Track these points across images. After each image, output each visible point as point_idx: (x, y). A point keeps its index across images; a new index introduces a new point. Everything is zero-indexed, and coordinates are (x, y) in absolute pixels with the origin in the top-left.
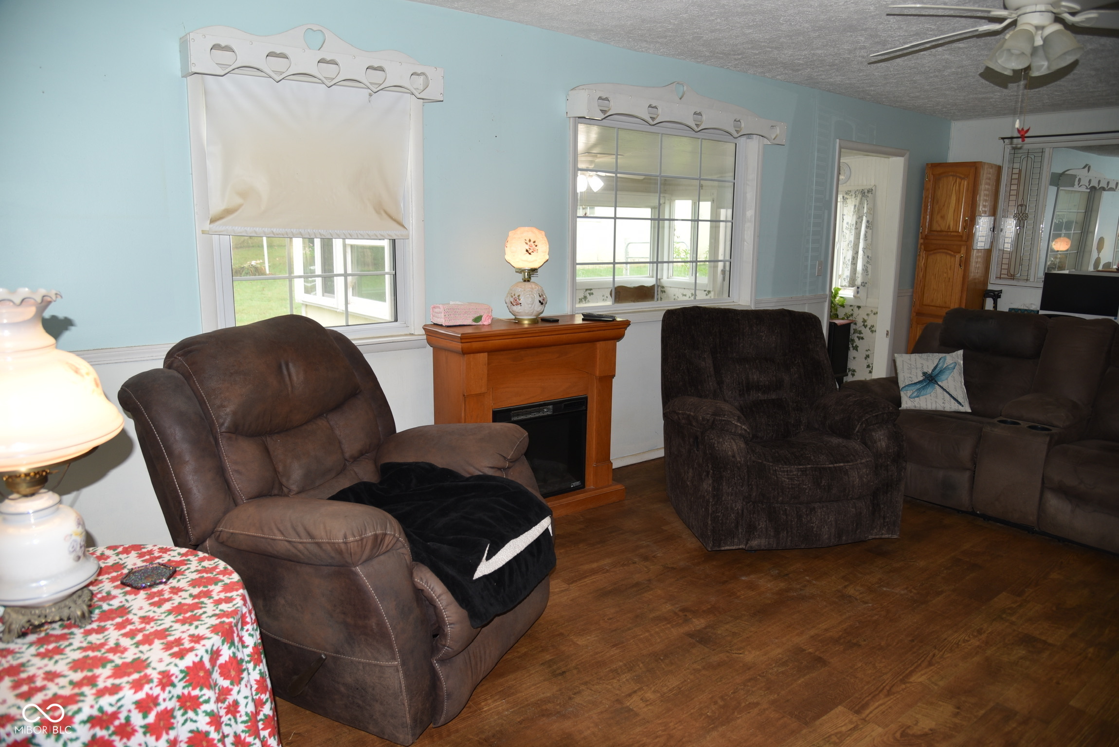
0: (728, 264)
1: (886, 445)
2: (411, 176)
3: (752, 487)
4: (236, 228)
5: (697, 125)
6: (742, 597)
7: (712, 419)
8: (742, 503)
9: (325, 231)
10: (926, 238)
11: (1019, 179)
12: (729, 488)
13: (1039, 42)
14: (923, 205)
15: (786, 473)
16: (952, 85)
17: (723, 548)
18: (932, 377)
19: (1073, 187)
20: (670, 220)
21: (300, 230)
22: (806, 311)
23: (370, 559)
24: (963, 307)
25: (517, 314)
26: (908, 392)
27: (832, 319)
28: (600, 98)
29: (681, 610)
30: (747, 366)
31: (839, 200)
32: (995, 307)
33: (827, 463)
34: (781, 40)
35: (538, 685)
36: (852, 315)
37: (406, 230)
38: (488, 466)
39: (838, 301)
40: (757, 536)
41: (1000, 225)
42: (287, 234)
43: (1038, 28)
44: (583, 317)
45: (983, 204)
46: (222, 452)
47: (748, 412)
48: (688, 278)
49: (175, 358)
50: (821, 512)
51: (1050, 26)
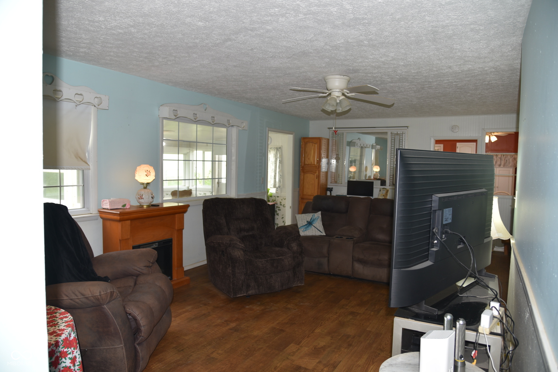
1: (296, 249)
2: (91, 141)
3: (247, 269)
5: (213, 122)
6: (248, 313)
7: (229, 243)
8: (244, 276)
10: (303, 167)
11: (336, 144)
12: (238, 270)
13: (338, 101)
14: (301, 154)
15: (260, 262)
17: (237, 296)
18: (310, 223)
19: (355, 146)
20: (201, 161)
23: (109, 302)
24: (319, 194)
25: (141, 203)
26: (302, 229)
28: (174, 110)
29: (225, 321)
30: (239, 221)
32: (331, 194)
33: (275, 257)
34: (247, 91)
35: (173, 356)
36: (275, 200)
37: (88, 165)
38: (143, 266)
39: (269, 194)
40: (251, 289)
41: (330, 161)
43: (338, 97)
45: (323, 154)
47: (243, 239)
50: (275, 277)
51: (341, 96)
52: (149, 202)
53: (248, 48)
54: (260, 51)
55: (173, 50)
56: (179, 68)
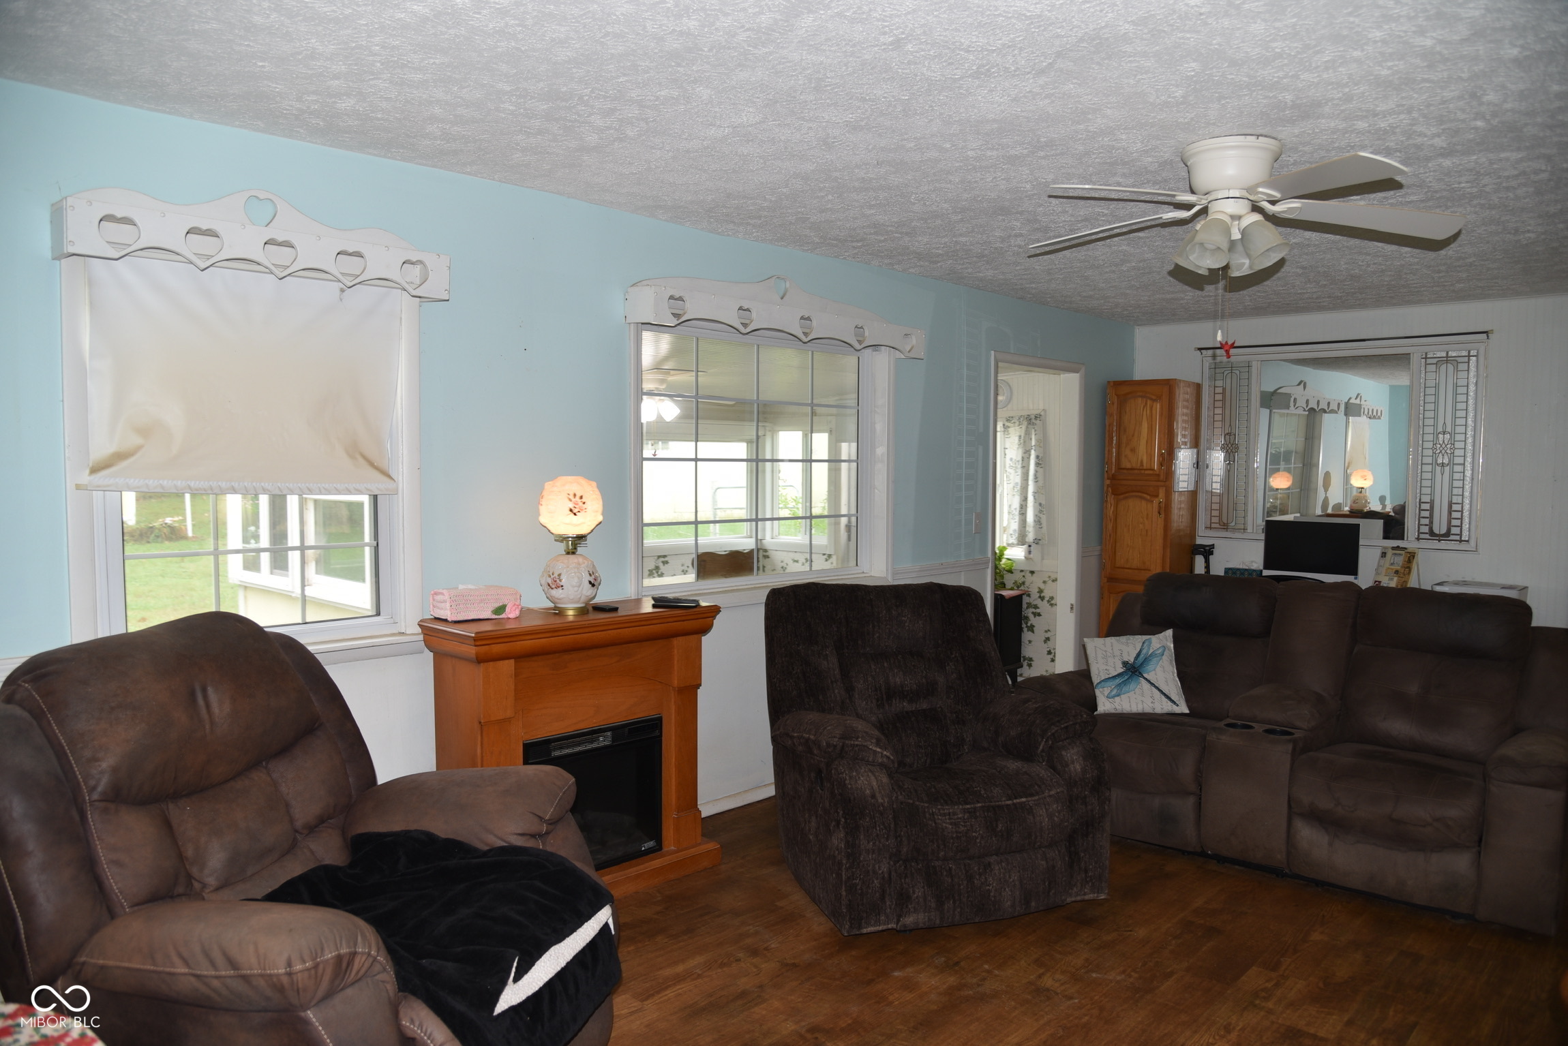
0: (854, 519)
1: (1081, 769)
2: (402, 404)
3: (901, 840)
4: (132, 481)
5: (806, 334)
6: (897, 1003)
7: (841, 744)
8: (889, 863)
9: (271, 484)
10: (1113, 478)
11: (1223, 400)
12: (868, 843)
13: (1236, 235)
14: (1107, 436)
15: (947, 817)
16: (1133, 283)
17: (865, 931)
18: (1135, 668)
19: (1289, 409)
20: (773, 461)
21: (233, 484)
22: (962, 584)
23: (329, 995)
24: (1168, 570)
25: (557, 600)
26: (1105, 689)
27: (998, 590)
28: (671, 297)
29: (808, 1031)
30: (886, 665)
31: (998, 429)
32: (1207, 567)
33: (1004, 799)
34: (913, 224)
36: (1023, 583)
37: (393, 481)
38: (516, 832)
39: (1004, 564)
40: (912, 910)
41: (1205, 459)
42: (212, 489)
43: (1233, 217)
44: (653, 602)
45: (1182, 434)
46: (92, 832)
47: (889, 729)
48: (800, 538)
49: (20, 686)
50: (999, 869)
51: (1248, 216)
52: (583, 599)
53: (882, 39)
54: (929, 46)
55: (625, 75)
56: (668, 151)
